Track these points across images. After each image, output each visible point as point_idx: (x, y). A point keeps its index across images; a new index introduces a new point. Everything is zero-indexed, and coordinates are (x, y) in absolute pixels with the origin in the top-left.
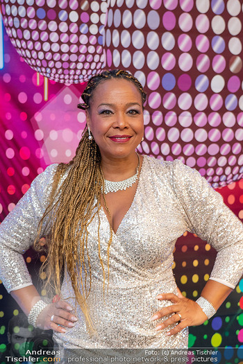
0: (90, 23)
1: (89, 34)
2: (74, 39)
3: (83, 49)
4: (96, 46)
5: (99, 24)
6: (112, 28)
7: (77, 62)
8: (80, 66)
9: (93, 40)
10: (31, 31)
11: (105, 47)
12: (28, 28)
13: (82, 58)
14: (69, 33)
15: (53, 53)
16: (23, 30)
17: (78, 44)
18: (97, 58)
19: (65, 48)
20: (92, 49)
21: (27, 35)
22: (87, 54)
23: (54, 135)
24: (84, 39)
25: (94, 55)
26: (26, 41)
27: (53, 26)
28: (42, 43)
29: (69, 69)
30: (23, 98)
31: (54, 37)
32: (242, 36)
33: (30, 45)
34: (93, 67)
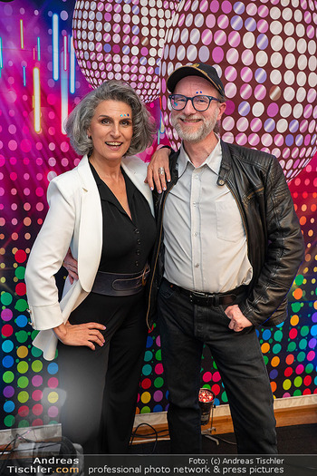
0: (148, 57)
1: (147, 66)
2: (134, 69)
3: (141, 78)
4: (153, 75)
5: (156, 58)
6: (168, 61)
9: (151, 70)
10: (98, 62)
11: (161, 77)
12: (96, 60)
13: (140, 85)
14: (130, 64)
16: (91, 61)
17: (138, 74)
18: (153, 86)
19: (126, 77)
20: (149, 78)
21: (95, 66)
22: (145, 82)
24: (143, 70)
25: (150, 83)
26: (94, 71)
27: (117, 58)
28: (107, 72)
31: (118, 68)
32: (283, 69)
33: (97, 74)
34: (149, 93)
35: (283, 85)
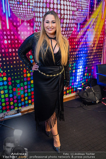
0: (30, 6)
1: (30, 8)
3: (28, 12)
5: (32, 6)
6: (35, 7)
7: (27, 15)
8: (28, 16)
9: (31, 10)
11: (33, 12)
12: (15, 7)
14: (25, 8)
15: (22, 13)
17: (27, 11)
18: (32, 14)
19: (24, 12)
20: (30, 12)
22: (29, 13)
23: (22, 33)
24: (28, 10)
25: (31, 13)
26: (15, 10)
27: (21, 6)
28: (19, 10)
29: (25, 17)
30: (15, 24)
31: (22, 9)
32: (64, 10)
33: (16, 11)
34: (31, 16)
35: (64, 14)
